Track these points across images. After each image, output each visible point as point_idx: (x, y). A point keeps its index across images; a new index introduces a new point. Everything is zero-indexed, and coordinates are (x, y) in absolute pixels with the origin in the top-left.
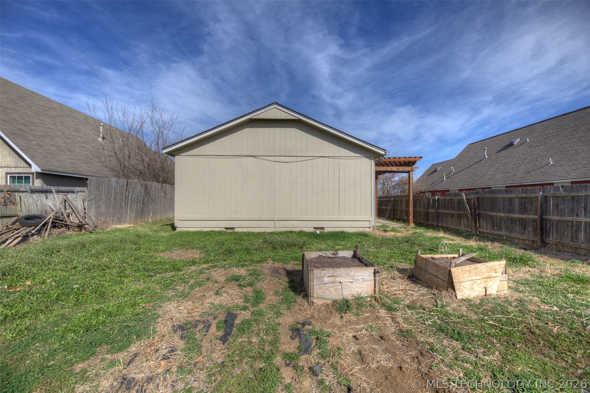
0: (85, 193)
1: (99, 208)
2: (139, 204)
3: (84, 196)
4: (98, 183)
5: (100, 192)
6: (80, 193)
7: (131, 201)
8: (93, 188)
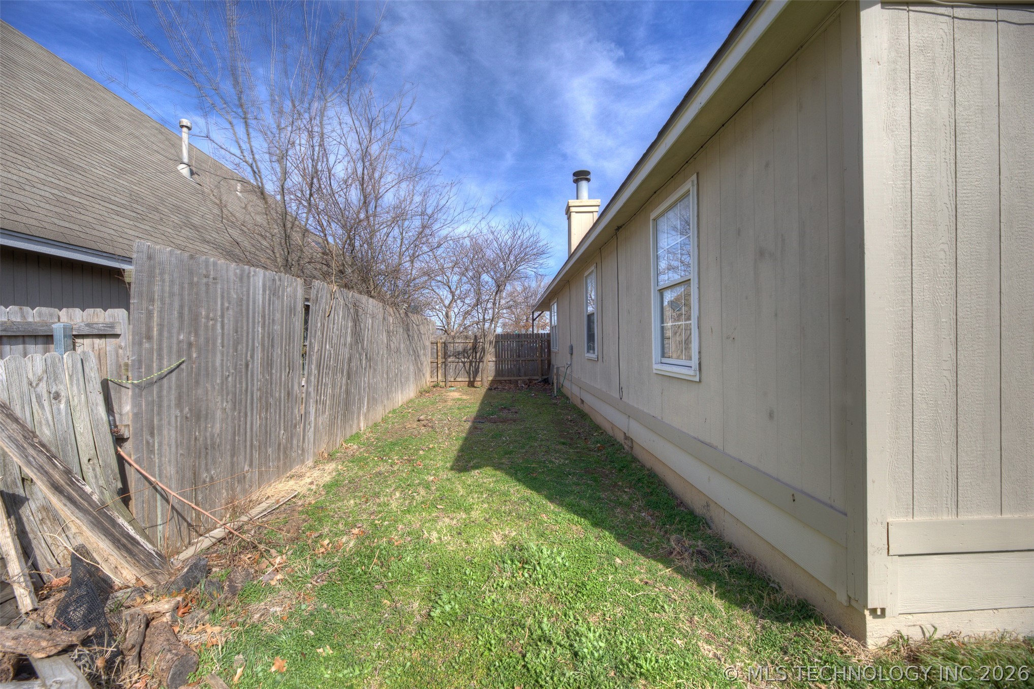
0: (121, 341)
1: (198, 418)
2: (339, 375)
3: (110, 362)
4: (191, 284)
5: (202, 332)
6: (87, 341)
7: (319, 366)
8: (161, 312)
